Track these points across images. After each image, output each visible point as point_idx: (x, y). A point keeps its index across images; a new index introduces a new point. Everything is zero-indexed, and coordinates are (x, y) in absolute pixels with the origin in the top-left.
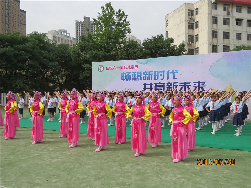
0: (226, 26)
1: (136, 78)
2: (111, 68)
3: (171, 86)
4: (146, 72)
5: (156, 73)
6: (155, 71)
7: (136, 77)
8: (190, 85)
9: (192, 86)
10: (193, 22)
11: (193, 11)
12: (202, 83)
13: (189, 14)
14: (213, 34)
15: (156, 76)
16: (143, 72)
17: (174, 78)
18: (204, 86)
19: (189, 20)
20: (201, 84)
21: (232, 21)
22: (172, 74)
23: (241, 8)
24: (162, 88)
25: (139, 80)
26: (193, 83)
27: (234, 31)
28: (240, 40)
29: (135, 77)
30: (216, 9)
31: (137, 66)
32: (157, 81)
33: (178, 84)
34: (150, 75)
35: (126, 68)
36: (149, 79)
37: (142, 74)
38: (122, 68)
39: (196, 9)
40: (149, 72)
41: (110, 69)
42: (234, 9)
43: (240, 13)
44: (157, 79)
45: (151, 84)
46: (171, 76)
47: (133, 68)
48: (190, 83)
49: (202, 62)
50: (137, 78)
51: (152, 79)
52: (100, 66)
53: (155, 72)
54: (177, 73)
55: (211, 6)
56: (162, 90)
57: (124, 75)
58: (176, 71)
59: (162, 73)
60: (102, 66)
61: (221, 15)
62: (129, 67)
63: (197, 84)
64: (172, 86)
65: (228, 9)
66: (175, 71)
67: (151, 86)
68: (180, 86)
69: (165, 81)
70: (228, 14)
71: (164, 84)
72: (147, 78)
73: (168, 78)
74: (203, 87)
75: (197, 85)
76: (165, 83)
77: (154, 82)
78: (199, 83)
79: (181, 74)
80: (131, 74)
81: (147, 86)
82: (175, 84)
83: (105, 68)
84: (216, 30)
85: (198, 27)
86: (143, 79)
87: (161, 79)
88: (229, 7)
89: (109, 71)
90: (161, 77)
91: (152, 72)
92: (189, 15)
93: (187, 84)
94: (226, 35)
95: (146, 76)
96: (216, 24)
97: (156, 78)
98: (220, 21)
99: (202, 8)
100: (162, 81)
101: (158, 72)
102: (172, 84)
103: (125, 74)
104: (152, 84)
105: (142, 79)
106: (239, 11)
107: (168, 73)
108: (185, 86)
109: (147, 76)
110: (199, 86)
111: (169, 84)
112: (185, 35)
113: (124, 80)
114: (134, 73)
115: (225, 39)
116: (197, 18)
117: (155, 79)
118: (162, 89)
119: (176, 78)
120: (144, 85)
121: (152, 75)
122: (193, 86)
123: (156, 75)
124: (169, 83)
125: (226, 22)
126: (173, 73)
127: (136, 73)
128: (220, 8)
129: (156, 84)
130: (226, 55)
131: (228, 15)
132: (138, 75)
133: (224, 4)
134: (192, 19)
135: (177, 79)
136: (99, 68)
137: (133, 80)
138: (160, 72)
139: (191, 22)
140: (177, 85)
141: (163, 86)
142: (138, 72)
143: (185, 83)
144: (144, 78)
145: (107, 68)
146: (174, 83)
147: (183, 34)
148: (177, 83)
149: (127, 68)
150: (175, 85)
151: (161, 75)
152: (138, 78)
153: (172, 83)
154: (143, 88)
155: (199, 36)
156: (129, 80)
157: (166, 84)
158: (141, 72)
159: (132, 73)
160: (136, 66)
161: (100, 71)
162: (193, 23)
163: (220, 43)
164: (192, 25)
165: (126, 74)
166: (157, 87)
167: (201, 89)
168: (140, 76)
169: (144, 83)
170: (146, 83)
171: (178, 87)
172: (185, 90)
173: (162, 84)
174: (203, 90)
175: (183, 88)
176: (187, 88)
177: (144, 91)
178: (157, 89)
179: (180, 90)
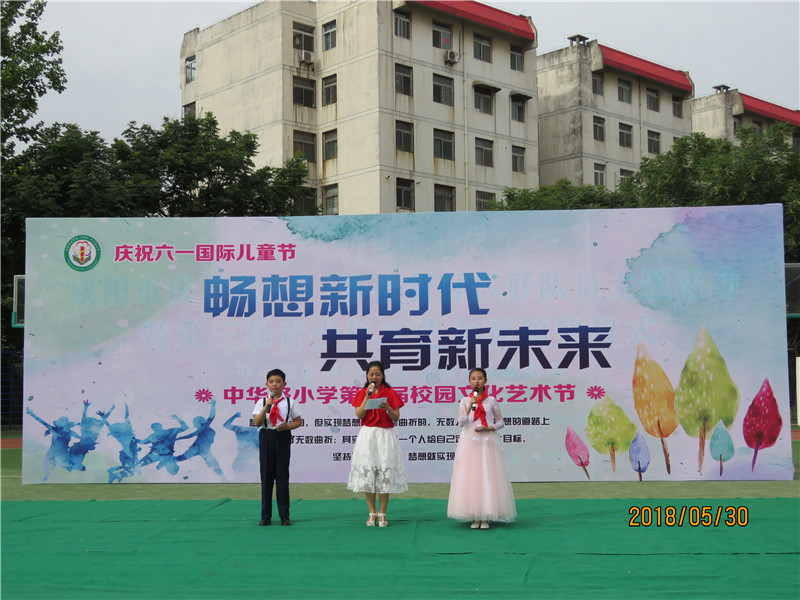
0: (442, 108)
1: (286, 304)
2: (144, 253)
3: (458, 346)
4: (334, 278)
5: (389, 283)
6: (380, 276)
7: (284, 299)
8: (547, 343)
9: (554, 345)
10: (312, 77)
11: (311, 29)
12: (596, 335)
13: (298, 42)
14: (398, 135)
15: (389, 301)
16: (323, 279)
17: (475, 309)
18: (607, 345)
19: (297, 65)
20: (592, 337)
21: (463, 92)
22: (464, 290)
23: (490, 43)
24: (416, 354)
25: (299, 314)
26: (560, 330)
27: (470, 129)
28: (489, 169)
29: (279, 301)
30: (408, 38)
31: (290, 246)
32: (393, 323)
33: (494, 336)
34: (360, 295)
35: (229, 255)
36: (354, 312)
37: (317, 285)
38: (205, 253)
39: (326, 26)
40: (354, 280)
41: (138, 255)
42: (469, 48)
43: (487, 64)
44: (391, 313)
45: (362, 337)
46: (459, 298)
47: (266, 258)
48: (545, 332)
49: (596, 244)
50: (290, 307)
51: (366, 311)
52: (79, 237)
53: (383, 280)
54: (487, 285)
55: (390, 19)
56: (419, 364)
57: (217, 289)
58: (483, 276)
59: (416, 287)
60: (90, 239)
61: (423, 64)
62: (246, 251)
63: (576, 337)
64: (465, 346)
65: (449, 44)
66: (477, 279)
67: (362, 347)
68: (501, 344)
69: (433, 321)
70: (450, 62)
71: (425, 335)
72: (344, 305)
73: (446, 309)
74: (603, 351)
75: (577, 341)
76: (430, 332)
77: (375, 324)
78: (584, 331)
79: (505, 294)
80: (258, 287)
81: (343, 347)
82: (478, 337)
83: (109, 254)
84: (408, 121)
85: (335, 101)
86: (324, 312)
87: (413, 313)
88: (451, 36)
89: (132, 265)
90: (414, 303)
91: (368, 277)
92: (296, 46)
93: (532, 338)
94: (444, 145)
95: (334, 298)
96: (407, 97)
97: (389, 308)
98: (423, 84)
99: (351, 24)
100: (417, 323)
101: (395, 279)
102: (465, 336)
103: (225, 283)
104: (370, 337)
105: (317, 308)
106: (484, 55)
107: (445, 287)
108: (524, 344)
109: (344, 297)
110: (584, 345)
111: (452, 337)
112: (279, 128)
113: (216, 312)
114: (275, 279)
115: (441, 160)
116: (329, 62)
117: (380, 314)
118: (419, 357)
119: (481, 307)
120: (324, 337)
121: (367, 291)
122: (561, 346)
123: (389, 291)
124: (452, 331)
125: (442, 91)
126: (470, 285)
127: (285, 279)
128: (422, 33)
130: (687, 221)
131: (448, 66)
132: (294, 297)
133: (435, 23)
134: (308, 64)
135: (485, 312)
136: (75, 250)
137: (267, 312)
138: (407, 280)
139: (304, 76)
140: (489, 341)
141: (421, 343)
142: (293, 279)
143: (524, 332)
144: (325, 306)
145: (123, 253)
146: (472, 333)
147: (274, 122)
148: (487, 330)
149: (237, 254)
150: (479, 341)
151: (410, 294)
152: (293, 307)
153: (463, 332)
154: (323, 355)
155: (341, 138)
156: (247, 315)
157: (435, 338)
158: (309, 279)
159: (264, 280)
160: (283, 246)
161: (81, 264)
162: (313, 83)
163: (425, 175)
164: (310, 89)
165: (232, 285)
166: (392, 351)
167: (592, 359)
168: (304, 295)
169: (328, 331)
170: (335, 331)
171: (493, 347)
172: (524, 363)
173: (418, 336)
174: (604, 363)
175: (517, 353)
176: (532, 355)
177: (327, 367)
178: (392, 358)
179: (503, 365)
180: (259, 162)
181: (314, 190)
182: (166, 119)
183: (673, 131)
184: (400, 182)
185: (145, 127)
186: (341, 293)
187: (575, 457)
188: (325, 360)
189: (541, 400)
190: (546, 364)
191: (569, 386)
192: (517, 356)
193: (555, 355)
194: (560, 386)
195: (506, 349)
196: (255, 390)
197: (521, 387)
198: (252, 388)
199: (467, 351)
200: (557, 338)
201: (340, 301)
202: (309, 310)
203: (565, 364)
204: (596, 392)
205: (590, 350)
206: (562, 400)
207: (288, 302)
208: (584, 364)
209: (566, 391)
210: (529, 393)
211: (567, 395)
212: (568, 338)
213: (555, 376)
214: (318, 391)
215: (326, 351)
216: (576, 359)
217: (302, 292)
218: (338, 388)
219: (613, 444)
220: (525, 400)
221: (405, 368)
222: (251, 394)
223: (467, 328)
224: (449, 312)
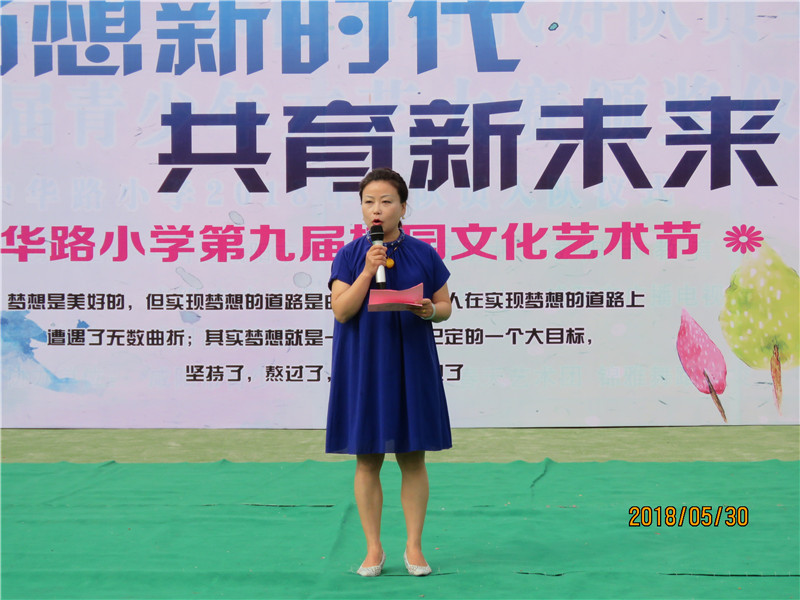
1: (82, 47)
3: (453, 141)
5: (304, 4)
7: (79, 36)
8: (642, 133)
9: (657, 138)
12: (747, 116)
15: (305, 41)
17: (488, 60)
18: (771, 139)
20: (738, 121)
22: (464, 19)
24: (361, 156)
25: (112, 71)
26: (671, 106)
29: (68, 41)
32: (312, 90)
33: (530, 119)
34: (241, 28)
36: (228, 66)
37: (150, 6)
44: (308, 69)
45: (247, 120)
46: (455, 36)
48: (638, 110)
50: (90, 54)
51: (255, 64)
54: (516, 8)
59: (361, 11)
63: (704, 120)
64: (468, 139)
67: (246, 140)
68: (543, 134)
69: (399, 87)
71: (381, 116)
72: (206, 51)
73: (427, 60)
74: (761, 149)
75: (706, 128)
76: (391, 109)
77: (274, 92)
78: (721, 108)
79: (554, 27)
80: (22, 11)
81: (204, 139)
82: (495, 119)
86: (164, 66)
87: (355, 68)
90: (359, 47)
93: (609, 122)
95: (187, 35)
97: (305, 58)
100: (364, 91)
102: (468, 120)
104: (263, 119)
105: (150, 57)
107: (425, 12)
108: (593, 135)
109: (208, 33)
110: (721, 139)
111: (439, 121)
117: (286, 70)
118: (368, 163)
119: (503, 54)
120: (166, 120)
121: (256, 19)
122: (672, 140)
123: (305, 20)
124: (439, 107)
126: (480, 9)
129: (301, 118)
132: (99, 34)
135: (510, 66)
137: (42, 65)
140: (518, 129)
141: (373, 133)
143: (593, 110)
144: (166, 54)
146: (482, 111)
148: (514, 106)
150: (498, 129)
151: (350, 26)
152: (98, 54)
153: (462, 109)
154: (164, 159)
157: (402, 123)
166: (310, 150)
167: (737, 168)
168: (120, 29)
169: (175, 106)
170: (188, 106)
171: (525, 143)
172: (593, 176)
173: (366, 119)
174: (762, 175)
175: (578, 155)
176: (610, 160)
177: (172, 184)
178: (310, 165)
179: (548, 180)
186: (200, 25)
187: (696, 374)
188: (168, 169)
189: (626, 254)
190: (638, 179)
191: (687, 226)
192: (576, 164)
193: (657, 157)
194: (668, 226)
195: (554, 145)
196: (18, 232)
197: (585, 227)
198: (12, 229)
199: (470, 151)
200: (663, 124)
201: (198, 42)
202: (133, 62)
203: (680, 178)
204: (744, 239)
205: (734, 147)
206: (672, 254)
207: (88, 44)
208: (720, 178)
209: (680, 237)
210: (601, 239)
211: (683, 244)
212: (687, 123)
213: (658, 204)
214: (154, 234)
215: (168, 150)
216: (704, 169)
217: (116, 22)
218: (196, 228)
219: (776, 347)
220: (594, 254)
221: (338, 187)
222: (10, 242)
223: (472, 98)
224: (434, 66)
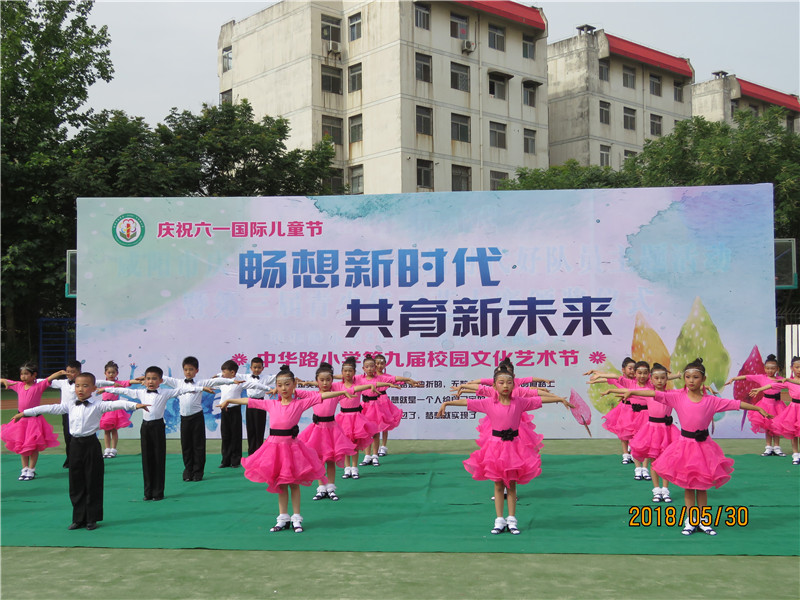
0: (459, 94)
1: (314, 276)
2: (184, 230)
3: (472, 315)
4: (358, 252)
5: (408, 257)
6: (399, 251)
7: (312, 271)
8: (553, 312)
9: (559, 315)
10: (338, 66)
11: (338, 21)
12: (598, 305)
13: (326, 33)
14: (419, 119)
15: (408, 273)
16: (347, 253)
17: (487, 281)
18: (609, 314)
19: (325, 55)
20: (594, 307)
21: (479, 79)
22: (476, 264)
23: (504, 33)
24: (433, 322)
26: (565, 301)
27: (485, 113)
28: (502, 150)
29: (308, 273)
30: (428, 29)
31: (318, 223)
32: (412, 294)
33: (505, 306)
34: (381, 268)
35: (262, 231)
36: (376, 284)
37: (342, 259)
38: (240, 230)
39: (352, 18)
40: (376, 254)
41: (179, 231)
42: (484, 39)
43: (500, 52)
44: (410, 285)
45: (383, 306)
46: (472, 271)
47: (296, 234)
48: (551, 302)
49: (598, 221)
50: (317, 279)
51: (387, 283)
52: (125, 216)
53: (402, 254)
54: (498, 259)
55: (411, 12)
56: (435, 331)
57: (250, 262)
58: (494, 250)
59: (432, 260)
60: (135, 217)
61: (442, 53)
62: (277, 227)
63: (580, 307)
64: (478, 314)
65: (465, 34)
66: (489, 254)
67: (383, 315)
68: (510, 313)
69: (449, 292)
70: (466, 51)
71: (441, 305)
72: (366, 277)
73: (460, 281)
74: (605, 319)
75: (581, 311)
76: (445, 302)
77: (395, 295)
78: (587, 301)
79: (514, 267)
80: (288, 261)
81: (365, 315)
82: (489, 306)
83: (152, 230)
84: (427, 106)
85: (360, 88)
86: (348, 284)
87: (430, 285)
88: (468, 26)
89: (174, 241)
90: (431, 276)
91: (389, 252)
92: (324, 37)
93: (539, 307)
94: (461, 128)
95: (358, 271)
96: (426, 84)
97: (408, 280)
98: (441, 72)
99: (375, 16)
100: (433, 294)
101: (414, 253)
102: (478, 306)
103: (259, 257)
104: (390, 306)
105: (343, 280)
106: (497, 44)
107: (459, 260)
108: (532, 313)
109: (367, 270)
110: (587, 314)
111: (466, 307)
112: (309, 113)
113: (250, 284)
114: (304, 254)
115: (458, 143)
116: (355, 51)
117: (400, 285)
118: (435, 325)
119: (493, 279)
120: (349, 307)
121: (387, 264)
122: (566, 315)
123: (408, 264)
124: (466, 301)
125: (459, 78)
126: (482, 259)
127: (312, 254)
128: (441, 25)
129: (406, 305)
130: (684, 199)
131: (465, 55)
132: (321, 270)
133: (453, 15)
134: (335, 54)
135: (496, 283)
136: (122, 227)
137: (296, 284)
138: (425, 255)
139: (332, 64)
140: (500, 310)
141: (437, 312)
142: (320, 253)
143: (532, 302)
144: (349, 279)
145: (165, 229)
146: (484, 303)
147: (304, 108)
148: (498, 301)
149: (269, 230)
150: (491, 310)
151: (428, 267)
152: (320, 279)
153: (475, 302)
154: (348, 323)
155: (366, 122)
156: (279, 286)
157: (450, 307)
158: (335, 254)
159: (294, 254)
160: (311, 223)
161: (127, 240)
162: (340, 71)
163: (443, 156)
164: (337, 76)
165: (265, 259)
166: (410, 319)
167: (594, 327)
168: (330, 268)
169: (353, 301)
170: (358, 301)
171: (503, 316)
172: (532, 330)
173: (435, 306)
174: (605, 330)
175: (526, 322)
176: (539, 323)
177: (352, 334)
178: (411, 326)
179: (513, 332)
180: (291, 144)
181: (341, 170)
182: (205, 105)
183: (675, 114)
184: (421, 163)
185: (185, 113)
186: (364, 266)
187: (577, 416)
188: (350, 327)
189: (547, 364)
190: (552, 332)
191: (573, 352)
192: (525, 325)
193: (560, 322)
194: (565, 352)
195: (515, 317)
196: (285, 354)
197: (529, 352)
198: (283, 353)
199: (479, 319)
200: (562, 308)
201: (363, 273)
202: (335, 282)
203: (569, 331)
204: (598, 358)
205: (593, 318)
206: (567, 364)
207: (316, 275)
208: (587, 331)
209: (570, 357)
210: (536, 358)
211: (571, 360)
212: (572, 308)
213: (560, 342)
214: (343, 355)
215: (350, 319)
216: (580, 327)
217: (328, 265)
218: (362, 353)
219: (613, 405)
220: (533, 364)
221: (422, 335)
222: (282, 359)
223: (479, 298)
224: (463, 283)
